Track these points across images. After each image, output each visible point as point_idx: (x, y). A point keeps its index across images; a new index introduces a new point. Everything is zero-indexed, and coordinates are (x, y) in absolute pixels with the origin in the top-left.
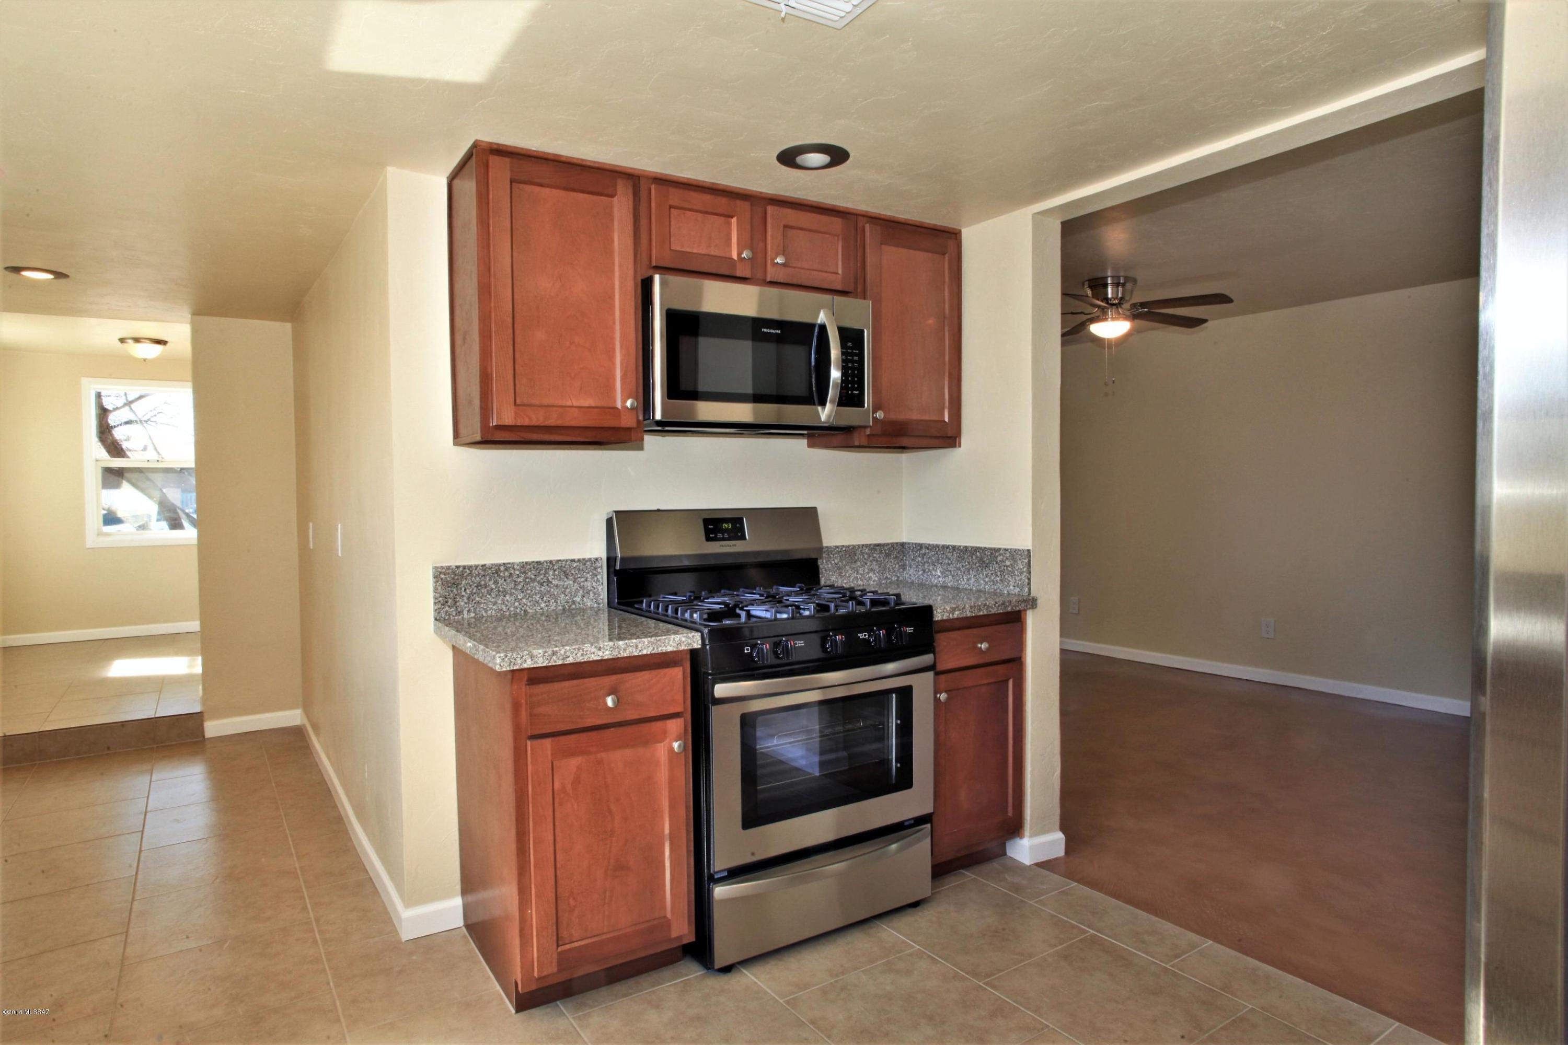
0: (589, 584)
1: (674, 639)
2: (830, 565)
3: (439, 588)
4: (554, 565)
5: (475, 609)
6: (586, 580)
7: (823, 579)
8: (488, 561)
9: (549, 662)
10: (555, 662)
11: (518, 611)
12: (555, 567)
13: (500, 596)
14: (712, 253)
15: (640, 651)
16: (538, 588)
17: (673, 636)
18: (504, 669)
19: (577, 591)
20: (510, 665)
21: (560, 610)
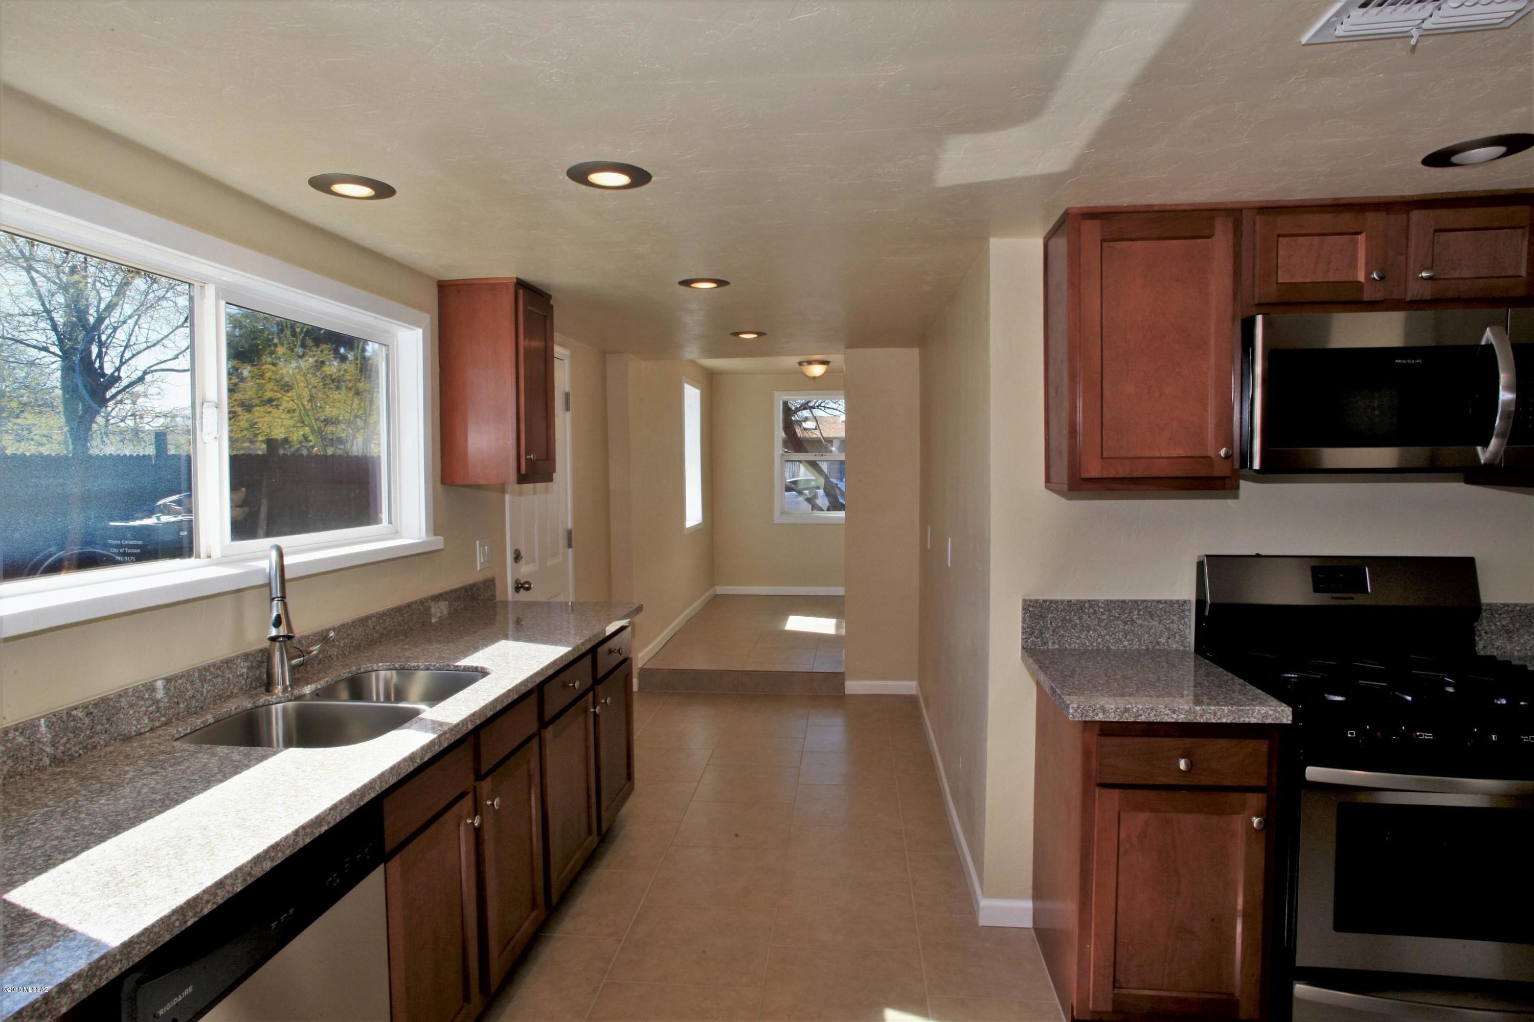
0: (1176, 626)
1: (1259, 711)
2: (1493, 627)
3: (1027, 620)
4: (1139, 605)
5: (1059, 642)
6: (1172, 622)
7: (1482, 642)
8: (1074, 597)
9: (1121, 718)
10: (1127, 719)
11: (1101, 647)
12: (1140, 607)
13: (1084, 631)
14: (1332, 279)
15: (1219, 719)
16: (1121, 627)
17: (1257, 708)
18: (1077, 719)
19: (1162, 632)
20: (1082, 716)
21: (1143, 650)
